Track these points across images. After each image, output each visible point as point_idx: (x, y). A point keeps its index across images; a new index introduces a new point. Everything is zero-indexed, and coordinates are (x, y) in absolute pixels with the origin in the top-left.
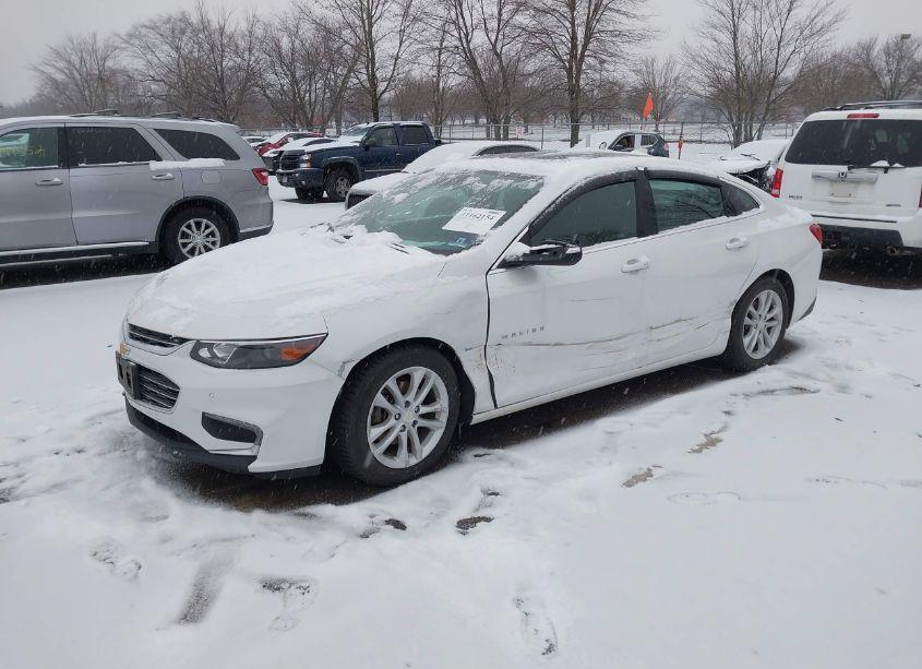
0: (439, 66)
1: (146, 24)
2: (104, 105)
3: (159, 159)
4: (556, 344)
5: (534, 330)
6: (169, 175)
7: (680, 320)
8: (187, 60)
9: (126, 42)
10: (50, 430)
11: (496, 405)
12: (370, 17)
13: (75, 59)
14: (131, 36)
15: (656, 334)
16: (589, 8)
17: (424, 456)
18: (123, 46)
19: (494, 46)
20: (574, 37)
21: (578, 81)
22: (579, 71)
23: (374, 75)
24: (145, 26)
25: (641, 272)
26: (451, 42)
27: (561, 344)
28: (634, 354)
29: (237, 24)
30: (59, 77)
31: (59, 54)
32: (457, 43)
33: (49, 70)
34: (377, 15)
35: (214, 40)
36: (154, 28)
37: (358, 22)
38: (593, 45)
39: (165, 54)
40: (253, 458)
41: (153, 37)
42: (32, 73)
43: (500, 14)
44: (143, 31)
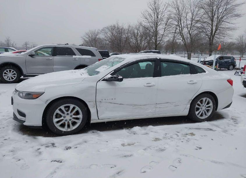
0: (174, 37)
1: (106, 27)
2: (95, 46)
3: (75, 55)
4: (120, 104)
5: (112, 99)
6: (77, 59)
7: (168, 103)
8: (114, 36)
9: (101, 31)
10: (8, 111)
11: (98, 118)
12: (157, 25)
13: (91, 35)
14: (102, 30)
15: (158, 106)
16: (217, 21)
17: (73, 129)
18: (100, 32)
19: (189, 32)
20: (212, 30)
21: (212, 41)
22: (213, 39)
23: (156, 39)
24: (105, 28)
25: (151, 87)
26: (178, 31)
27: (122, 104)
28: (150, 111)
29: (126, 27)
30: (87, 39)
31: (87, 34)
32: (179, 31)
33: (85, 38)
34: (159, 24)
35: (120, 31)
36: (108, 28)
37: (154, 26)
38: (218, 31)
39: (109, 34)
40: (25, 121)
41: (107, 30)
42: (81, 39)
43: (192, 24)
44: (105, 29)
